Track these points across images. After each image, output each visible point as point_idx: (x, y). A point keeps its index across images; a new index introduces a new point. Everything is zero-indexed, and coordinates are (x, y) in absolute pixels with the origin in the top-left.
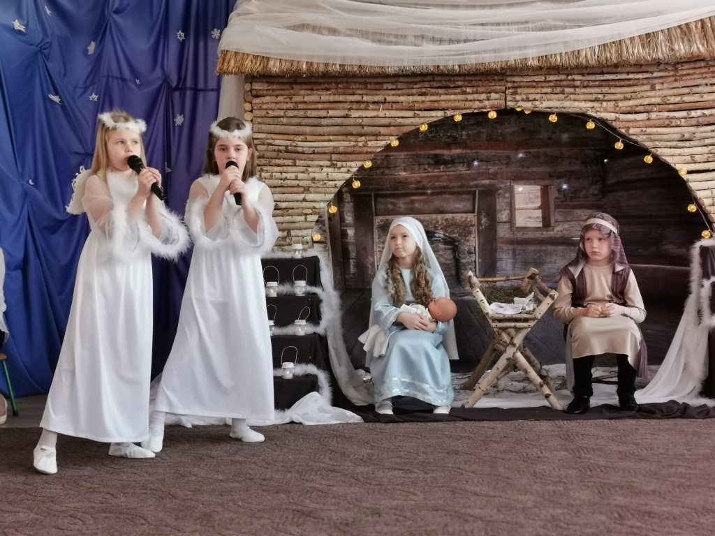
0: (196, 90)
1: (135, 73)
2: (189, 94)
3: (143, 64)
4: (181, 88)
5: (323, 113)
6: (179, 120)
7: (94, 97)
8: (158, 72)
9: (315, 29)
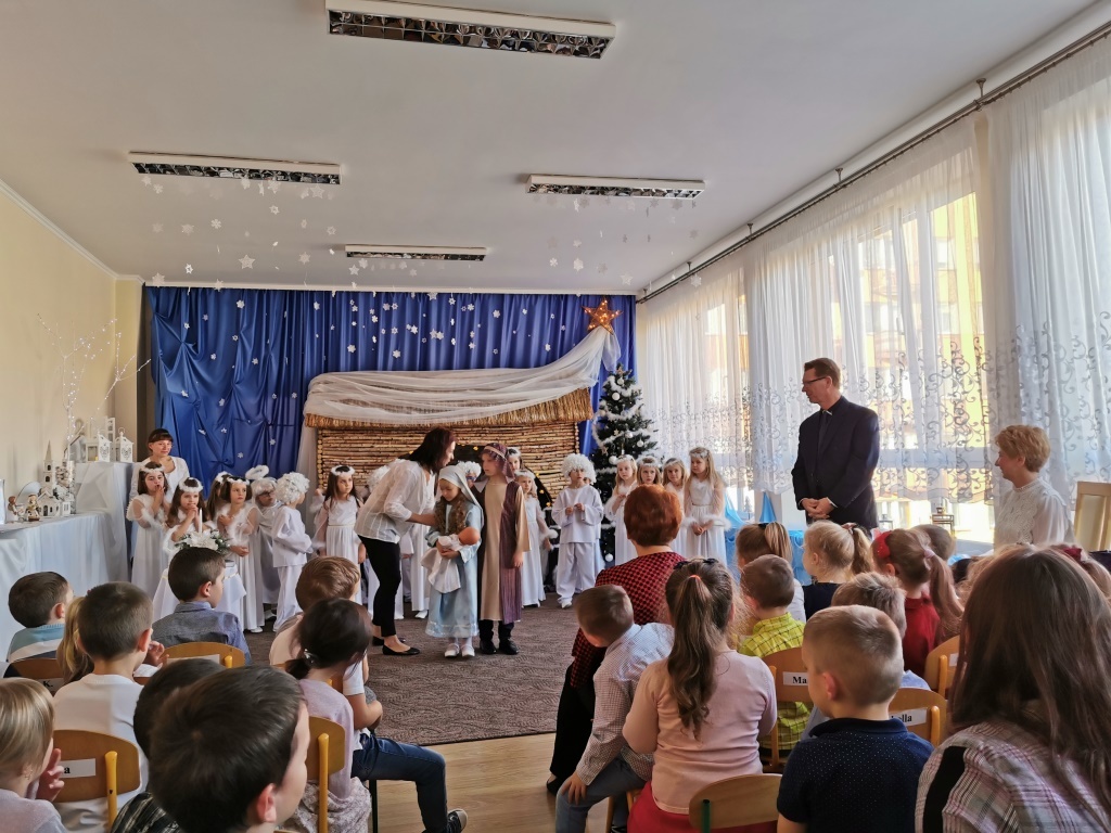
0: (282, 426)
1: (248, 417)
2: (278, 428)
3: (252, 411)
4: (274, 424)
5: (359, 445)
6: (272, 442)
7: (225, 430)
8: (260, 415)
9: (356, 402)
